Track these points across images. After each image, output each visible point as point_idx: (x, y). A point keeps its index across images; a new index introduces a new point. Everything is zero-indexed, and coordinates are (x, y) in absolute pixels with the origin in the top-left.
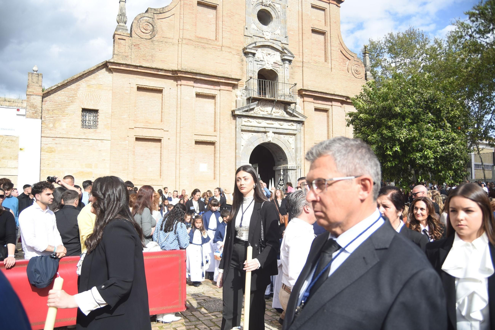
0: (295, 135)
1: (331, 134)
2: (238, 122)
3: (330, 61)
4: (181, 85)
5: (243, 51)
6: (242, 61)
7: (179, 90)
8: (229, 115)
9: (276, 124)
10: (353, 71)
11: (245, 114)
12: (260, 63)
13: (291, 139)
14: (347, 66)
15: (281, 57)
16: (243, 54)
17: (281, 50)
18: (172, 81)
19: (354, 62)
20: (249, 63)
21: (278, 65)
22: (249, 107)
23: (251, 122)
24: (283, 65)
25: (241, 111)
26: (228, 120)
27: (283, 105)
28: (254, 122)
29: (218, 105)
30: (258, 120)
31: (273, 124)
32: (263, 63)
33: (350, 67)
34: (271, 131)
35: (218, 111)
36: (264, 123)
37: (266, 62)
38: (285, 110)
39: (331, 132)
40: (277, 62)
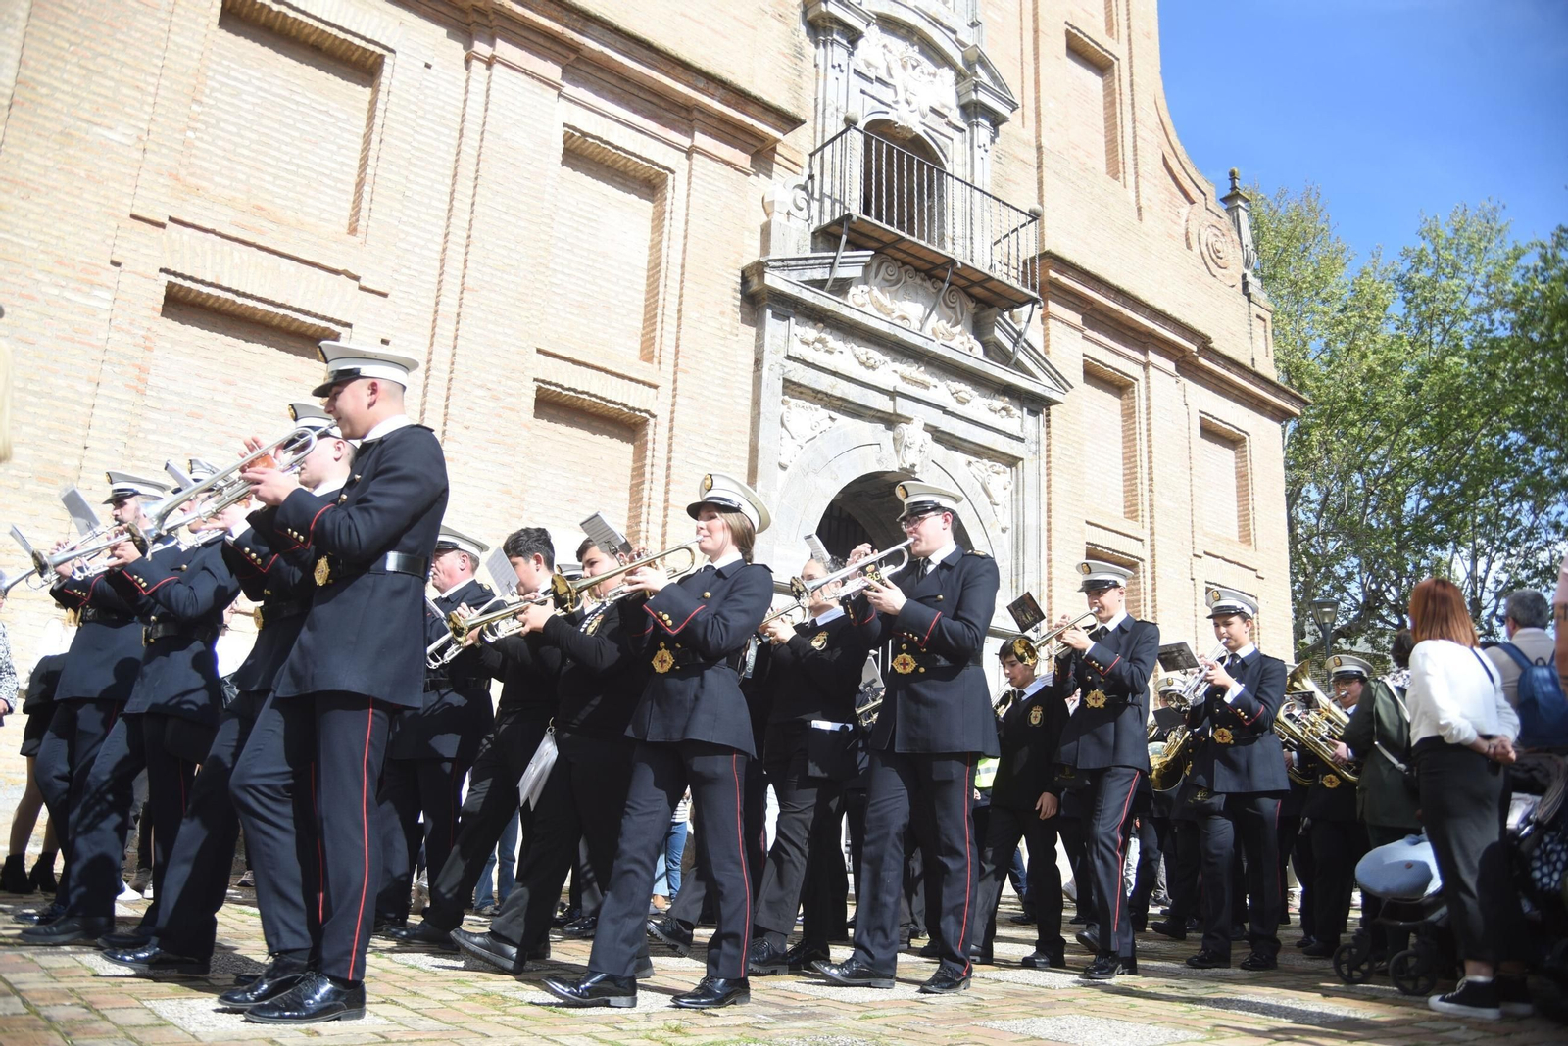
0: (1012, 461)
1: (1146, 494)
2: (773, 336)
3: (1131, 179)
4: (489, 63)
5: (805, 13)
6: (799, 54)
7: (478, 87)
8: (731, 292)
9: (942, 390)
10: (1204, 249)
11: (809, 296)
12: (876, 89)
13: (1000, 479)
14: (1183, 223)
15: (959, 95)
16: (803, 29)
17: (961, 64)
18: (443, 32)
19: (1204, 214)
20: (833, 73)
21: (949, 124)
22: (832, 265)
23: (831, 352)
24: (968, 130)
25: (794, 276)
26: (722, 314)
27: (972, 305)
28: (845, 355)
29: (674, 226)
30: (863, 349)
31: (927, 387)
32: (886, 95)
33: (1193, 231)
34: (922, 415)
35: (672, 254)
36: (889, 372)
37: (901, 97)
38: (979, 330)
39: (1146, 482)
40: (944, 111)
